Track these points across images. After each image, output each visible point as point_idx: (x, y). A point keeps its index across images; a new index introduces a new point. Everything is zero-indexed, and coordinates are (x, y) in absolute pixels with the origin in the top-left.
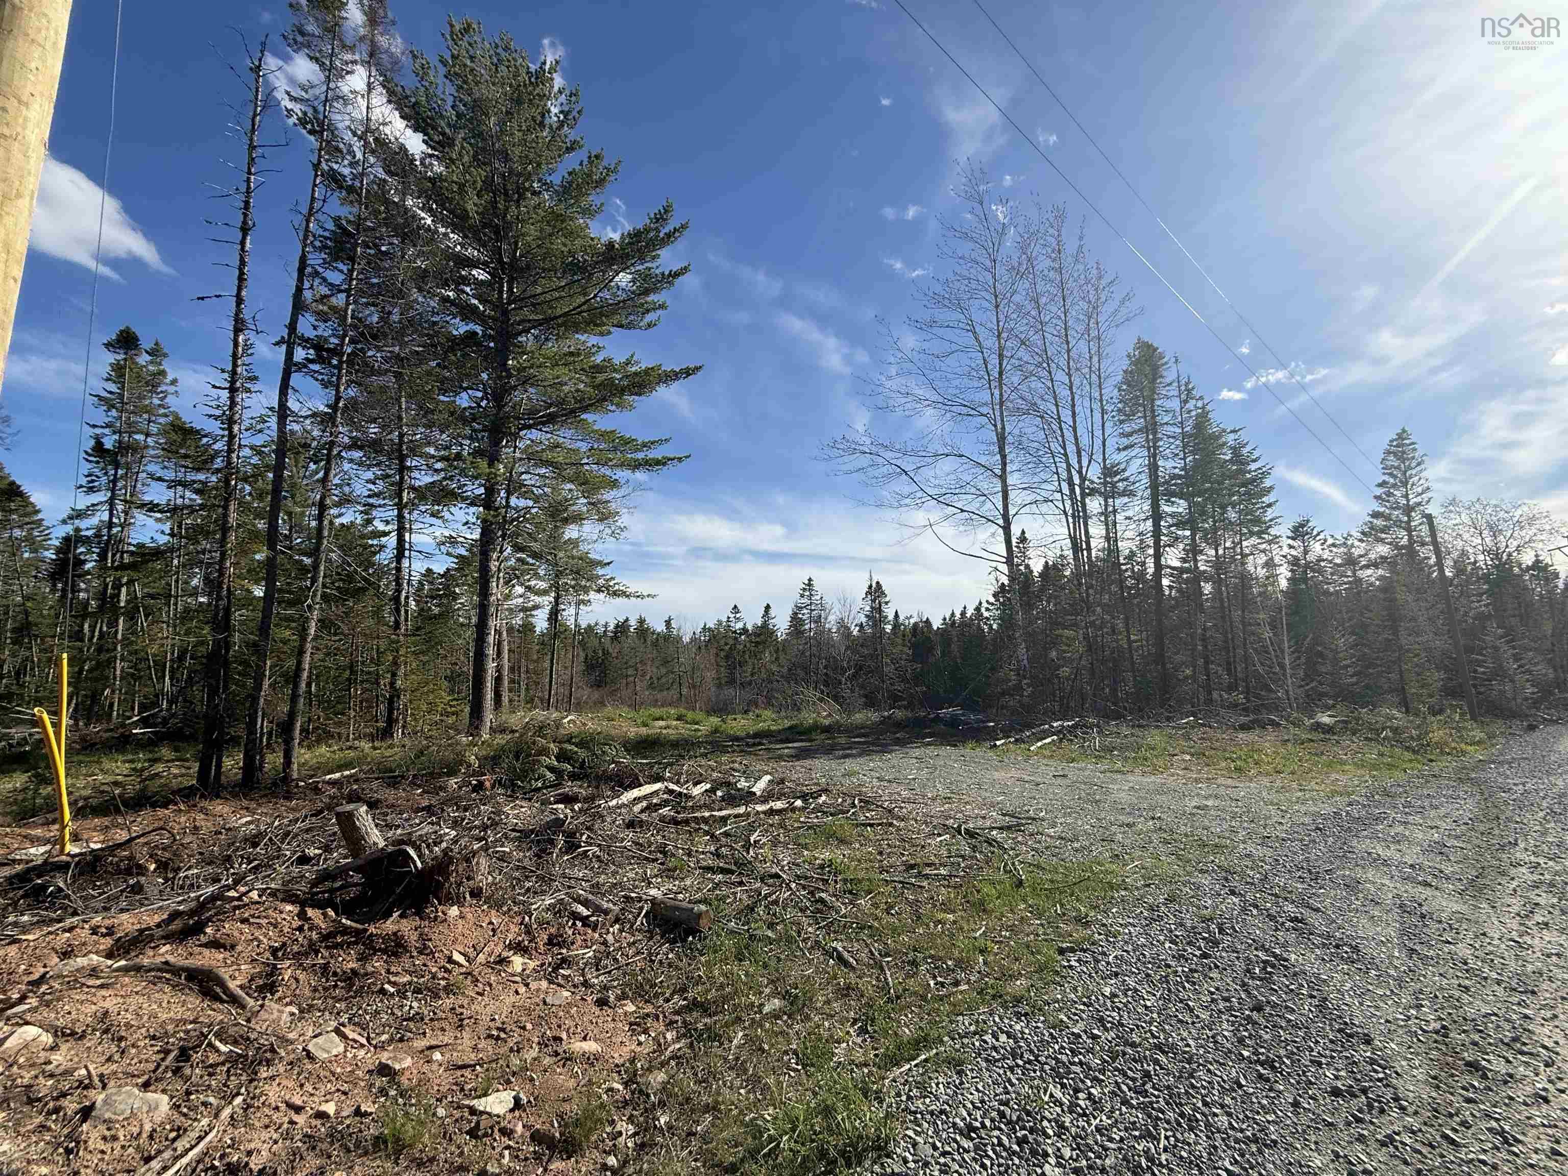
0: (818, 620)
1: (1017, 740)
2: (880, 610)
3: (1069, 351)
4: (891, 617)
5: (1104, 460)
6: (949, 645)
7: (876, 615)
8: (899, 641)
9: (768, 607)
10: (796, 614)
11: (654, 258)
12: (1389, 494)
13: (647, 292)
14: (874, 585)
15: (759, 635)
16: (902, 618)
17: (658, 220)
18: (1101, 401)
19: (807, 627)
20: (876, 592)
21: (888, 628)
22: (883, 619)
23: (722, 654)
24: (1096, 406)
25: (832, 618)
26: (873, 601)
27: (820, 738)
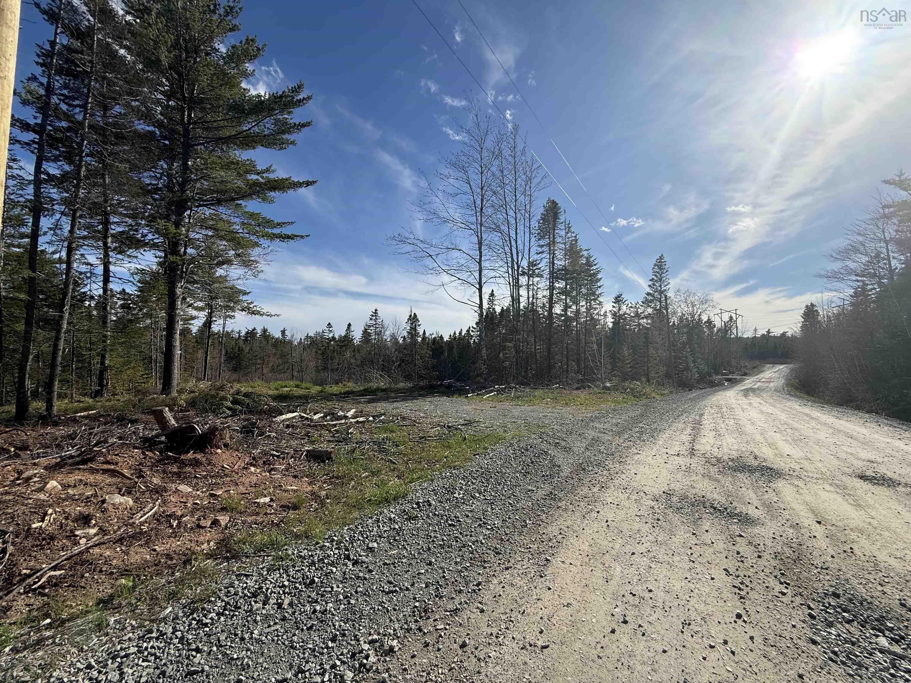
0: (379, 334)
1: (478, 394)
2: (415, 330)
3: (516, 201)
4: (421, 333)
5: (529, 258)
6: (452, 350)
7: (413, 332)
8: (425, 347)
9: (349, 325)
10: (366, 329)
11: (289, 113)
12: (654, 285)
13: (283, 132)
14: (413, 315)
15: (343, 341)
16: (427, 335)
17: (293, 92)
18: (530, 228)
19: (373, 337)
20: (413, 319)
21: (420, 339)
22: (417, 334)
23: (320, 352)
24: (527, 230)
25: (388, 333)
26: (412, 324)
27: (380, 394)
